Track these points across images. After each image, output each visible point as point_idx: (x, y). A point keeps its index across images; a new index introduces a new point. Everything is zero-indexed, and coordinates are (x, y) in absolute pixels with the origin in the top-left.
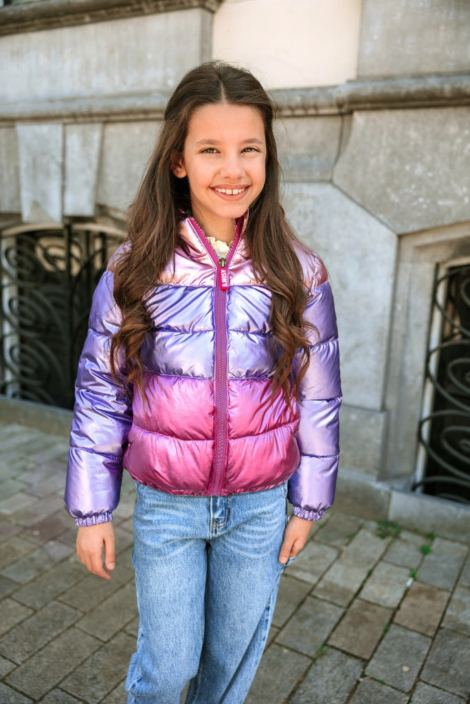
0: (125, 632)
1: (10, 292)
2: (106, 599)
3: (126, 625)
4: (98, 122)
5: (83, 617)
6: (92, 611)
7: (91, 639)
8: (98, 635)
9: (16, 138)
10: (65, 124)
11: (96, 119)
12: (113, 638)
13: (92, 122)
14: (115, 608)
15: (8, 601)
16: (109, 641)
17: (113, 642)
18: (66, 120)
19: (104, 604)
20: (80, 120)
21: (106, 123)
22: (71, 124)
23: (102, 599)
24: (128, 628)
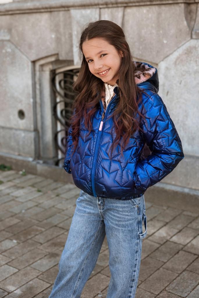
0: (166, 290)
1: (61, 105)
2: (151, 275)
3: (165, 288)
4: (121, 7)
5: (141, 283)
6: (145, 280)
7: (149, 294)
8: (152, 291)
9: (70, 17)
10: (100, 8)
11: (120, 5)
12: (160, 293)
13: (118, 7)
14: (157, 279)
15: (100, 274)
16: (158, 294)
17: (161, 295)
18: (101, 6)
19: (151, 277)
20: (110, 6)
21: (125, 7)
22: (104, 8)
23: (149, 275)
24: (167, 289)
